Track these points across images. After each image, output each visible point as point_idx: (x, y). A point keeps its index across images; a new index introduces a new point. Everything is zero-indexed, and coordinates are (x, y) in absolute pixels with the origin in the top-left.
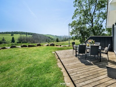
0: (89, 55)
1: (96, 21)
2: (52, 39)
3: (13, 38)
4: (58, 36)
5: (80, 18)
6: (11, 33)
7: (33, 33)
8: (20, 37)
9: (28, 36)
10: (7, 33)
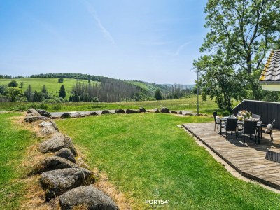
0: (241, 133)
1: (257, 57)
2: (145, 92)
3: (63, 88)
4: (158, 86)
5: (220, 52)
6: (58, 77)
7: (102, 78)
8: (77, 85)
9: (93, 83)
10: (50, 76)
